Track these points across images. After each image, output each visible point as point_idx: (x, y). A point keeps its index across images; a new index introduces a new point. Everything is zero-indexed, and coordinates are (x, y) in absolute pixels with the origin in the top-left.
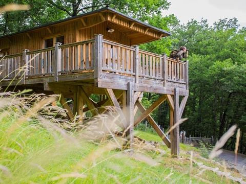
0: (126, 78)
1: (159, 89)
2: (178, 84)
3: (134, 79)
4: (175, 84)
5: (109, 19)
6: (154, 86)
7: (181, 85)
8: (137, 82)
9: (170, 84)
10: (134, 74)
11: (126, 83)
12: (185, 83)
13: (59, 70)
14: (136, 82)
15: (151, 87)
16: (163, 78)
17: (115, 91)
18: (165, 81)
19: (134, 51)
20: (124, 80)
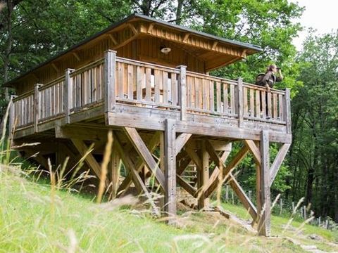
0: (162, 112)
1: (230, 131)
2: (268, 125)
3: (178, 114)
4: (263, 125)
5: (143, 30)
6: (219, 126)
7: (275, 127)
8: (183, 119)
9: (252, 123)
10: (179, 107)
11: (163, 120)
12: (284, 123)
13: (71, 106)
14: (181, 119)
15: (214, 127)
16: (237, 115)
17: (140, 131)
18: (241, 120)
19: (178, 75)
20: (159, 116)
